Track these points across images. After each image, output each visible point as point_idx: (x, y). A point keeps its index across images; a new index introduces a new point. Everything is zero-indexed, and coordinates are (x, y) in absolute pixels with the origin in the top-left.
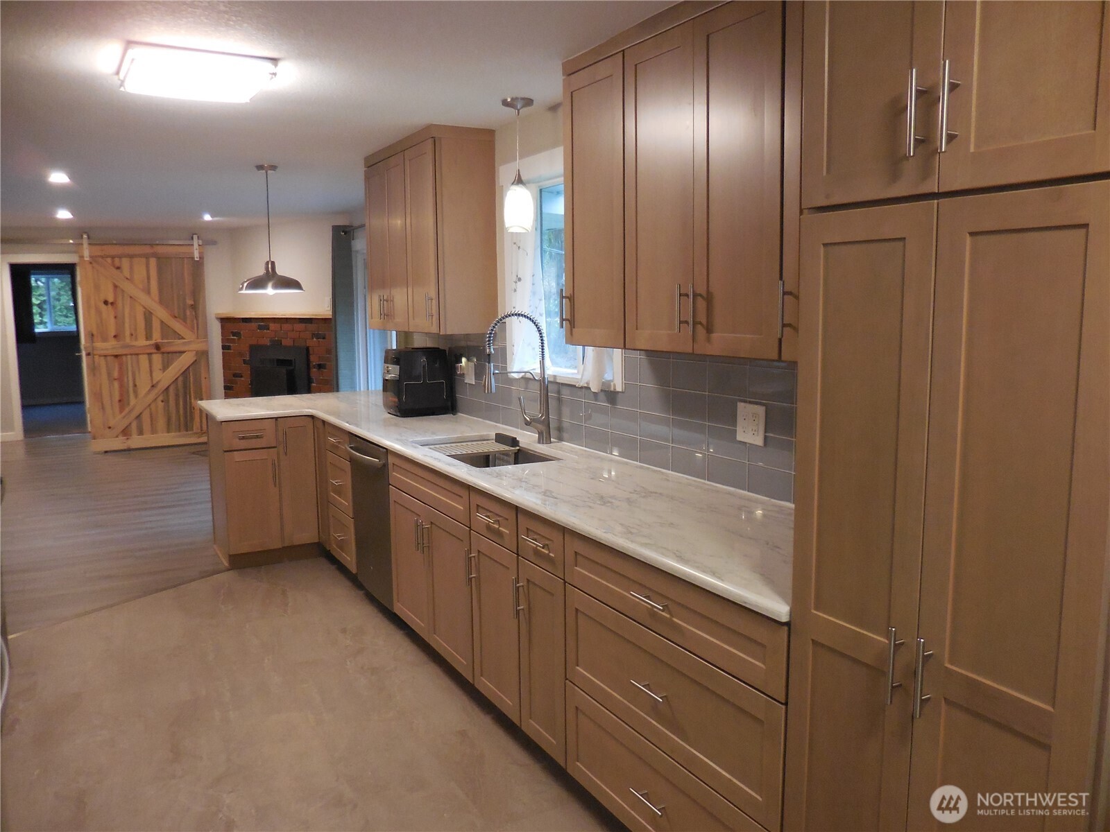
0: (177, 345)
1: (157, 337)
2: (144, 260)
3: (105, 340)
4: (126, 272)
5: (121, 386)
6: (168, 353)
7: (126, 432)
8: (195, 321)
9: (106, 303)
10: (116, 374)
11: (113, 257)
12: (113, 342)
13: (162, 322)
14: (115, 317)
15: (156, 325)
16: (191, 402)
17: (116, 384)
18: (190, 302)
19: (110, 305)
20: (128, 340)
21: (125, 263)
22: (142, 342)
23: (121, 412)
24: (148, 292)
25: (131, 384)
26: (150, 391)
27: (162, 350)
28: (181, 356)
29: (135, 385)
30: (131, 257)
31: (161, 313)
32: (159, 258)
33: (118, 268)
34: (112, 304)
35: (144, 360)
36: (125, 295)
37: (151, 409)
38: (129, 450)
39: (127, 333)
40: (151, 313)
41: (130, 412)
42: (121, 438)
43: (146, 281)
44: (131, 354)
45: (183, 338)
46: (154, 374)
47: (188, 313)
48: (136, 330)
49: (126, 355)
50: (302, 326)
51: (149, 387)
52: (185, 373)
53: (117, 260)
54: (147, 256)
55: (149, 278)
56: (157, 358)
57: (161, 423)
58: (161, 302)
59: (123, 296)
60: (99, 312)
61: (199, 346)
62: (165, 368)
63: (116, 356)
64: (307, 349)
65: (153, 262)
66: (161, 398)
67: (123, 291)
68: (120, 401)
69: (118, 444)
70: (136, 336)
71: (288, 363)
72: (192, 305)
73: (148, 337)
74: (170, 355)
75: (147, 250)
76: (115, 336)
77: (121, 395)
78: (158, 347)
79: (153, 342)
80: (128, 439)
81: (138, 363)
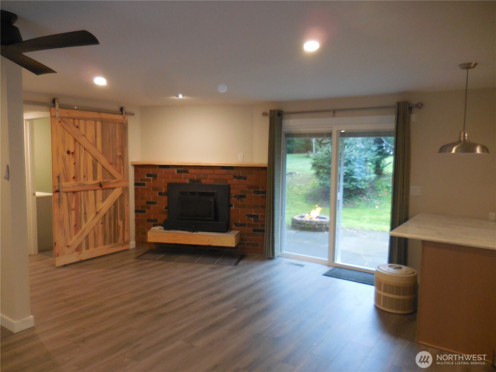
0: (112, 183)
1: (100, 178)
2: (93, 122)
3: (67, 180)
4: (82, 130)
5: (77, 215)
7: (78, 249)
8: (122, 167)
9: (68, 152)
10: (73, 206)
11: (74, 119)
12: (72, 182)
13: (103, 167)
14: (74, 164)
15: (99, 169)
16: (118, 223)
17: (73, 213)
18: (119, 154)
19: (71, 155)
20: (82, 180)
21: (82, 124)
22: (91, 181)
23: (76, 234)
24: (96, 146)
25: (83, 213)
26: (95, 217)
27: (104, 187)
28: (113, 191)
29: (85, 213)
30: (86, 119)
31: (103, 161)
32: (102, 121)
33: (77, 127)
34: (72, 153)
35: (91, 193)
36: (81, 147)
37: (94, 230)
38: (81, 262)
39: (82, 175)
40: (97, 160)
41: (82, 233)
42: (76, 254)
43: (94, 137)
44: (84, 191)
45: (115, 178)
46: (97, 205)
47: (118, 161)
48: (87, 172)
49: (81, 191)
51: (94, 214)
52: (115, 204)
53: (77, 121)
54: (95, 120)
55: (96, 136)
56: (99, 193)
57: (100, 239)
58: (103, 153)
59: (80, 149)
60: (64, 159)
61: (123, 184)
62: (104, 200)
63: (74, 192)
65: (99, 124)
66: (101, 221)
67: (80, 144)
68: (75, 225)
69: (74, 258)
70: (87, 178)
72: (120, 156)
73: (95, 178)
74: (107, 190)
75: (95, 115)
76: (74, 178)
77: (76, 221)
78: (100, 185)
79: (97, 181)
80: (80, 253)
81: (88, 197)
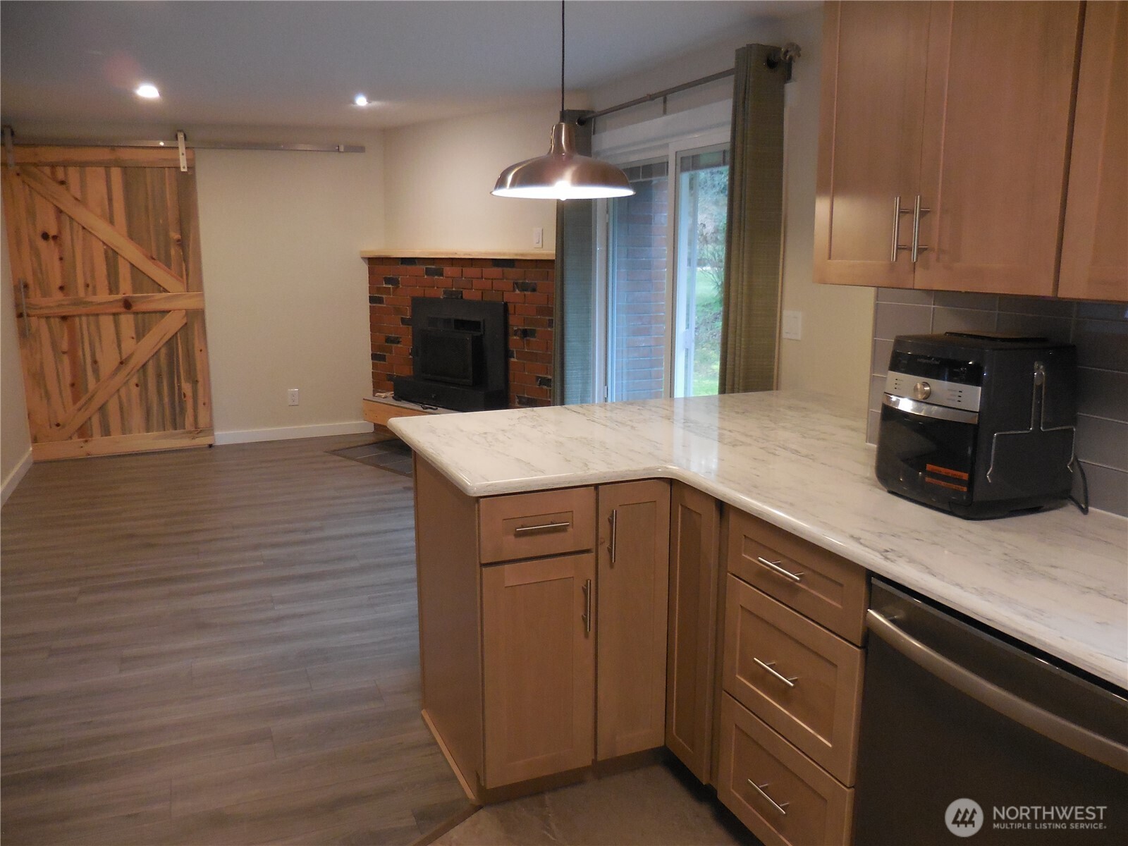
0: (157, 301)
1: (126, 289)
2: (101, 170)
3: (45, 293)
4: (75, 188)
5: (74, 363)
6: (144, 313)
7: (83, 431)
8: (184, 264)
9: (45, 236)
10: (64, 345)
11: (53, 166)
12: (58, 297)
13: (132, 265)
14: (61, 259)
15: (124, 272)
16: (180, 388)
17: (66, 360)
18: (175, 236)
19: (51, 241)
20: (81, 293)
21: (73, 174)
22: (103, 296)
23: (75, 402)
24: (112, 222)
25: (89, 360)
26: (118, 370)
27: (134, 308)
28: (163, 317)
29: (95, 362)
30: (82, 165)
31: (131, 252)
32: (125, 169)
33: (62, 183)
34: (54, 237)
35: (107, 322)
36: (75, 224)
37: (120, 397)
38: (90, 459)
39: (80, 282)
40: (115, 253)
41: (89, 401)
42: (75, 439)
43: (106, 202)
44: (87, 315)
45: (165, 291)
46: (123, 346)
47: (173, 252)
48: (93, 277)
49: (80, 316)
50: (496, 271)
51: (116, 363)
52: (171, 343)
53: (59, 170)
54: (107, 166)
55: (110, 200)
56: (127, 321)
57: (137, 417)
58: (131, 236)
59: (72, 228)
60: (35, 250)
61: (189, 303)
62: (140, 334)
63: (64, 318)
64: (506, 304)
65: (116, 173)
66: (135, 380)
67: (71, 218)
68: (73, 385)
69: (72, 449)
70: (94, 287)
71: (475, 325)
72: (178, 241)
73: (113, 288)
74: (146, 316)
75: (104, 155)
76: (61, 288)
77: (74, 375)
78: (127, 304)
79: (120, 296)
80: (86, 441)
81: (98, 328)
